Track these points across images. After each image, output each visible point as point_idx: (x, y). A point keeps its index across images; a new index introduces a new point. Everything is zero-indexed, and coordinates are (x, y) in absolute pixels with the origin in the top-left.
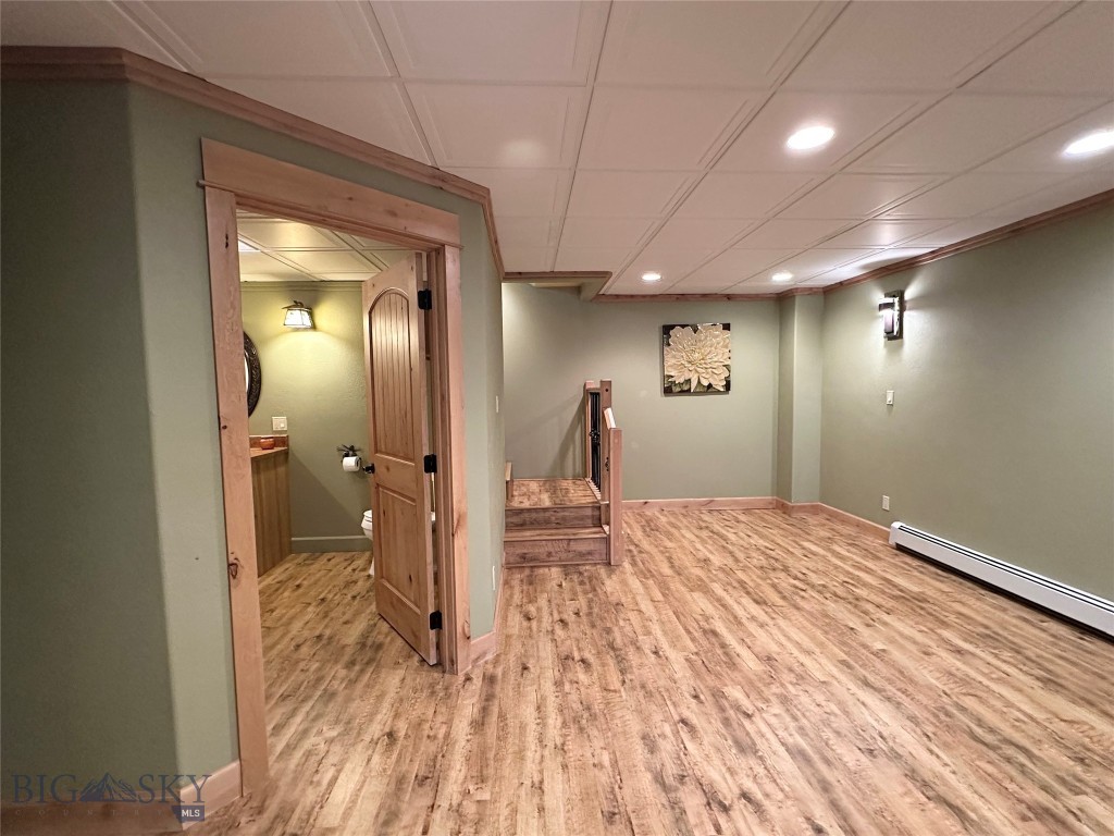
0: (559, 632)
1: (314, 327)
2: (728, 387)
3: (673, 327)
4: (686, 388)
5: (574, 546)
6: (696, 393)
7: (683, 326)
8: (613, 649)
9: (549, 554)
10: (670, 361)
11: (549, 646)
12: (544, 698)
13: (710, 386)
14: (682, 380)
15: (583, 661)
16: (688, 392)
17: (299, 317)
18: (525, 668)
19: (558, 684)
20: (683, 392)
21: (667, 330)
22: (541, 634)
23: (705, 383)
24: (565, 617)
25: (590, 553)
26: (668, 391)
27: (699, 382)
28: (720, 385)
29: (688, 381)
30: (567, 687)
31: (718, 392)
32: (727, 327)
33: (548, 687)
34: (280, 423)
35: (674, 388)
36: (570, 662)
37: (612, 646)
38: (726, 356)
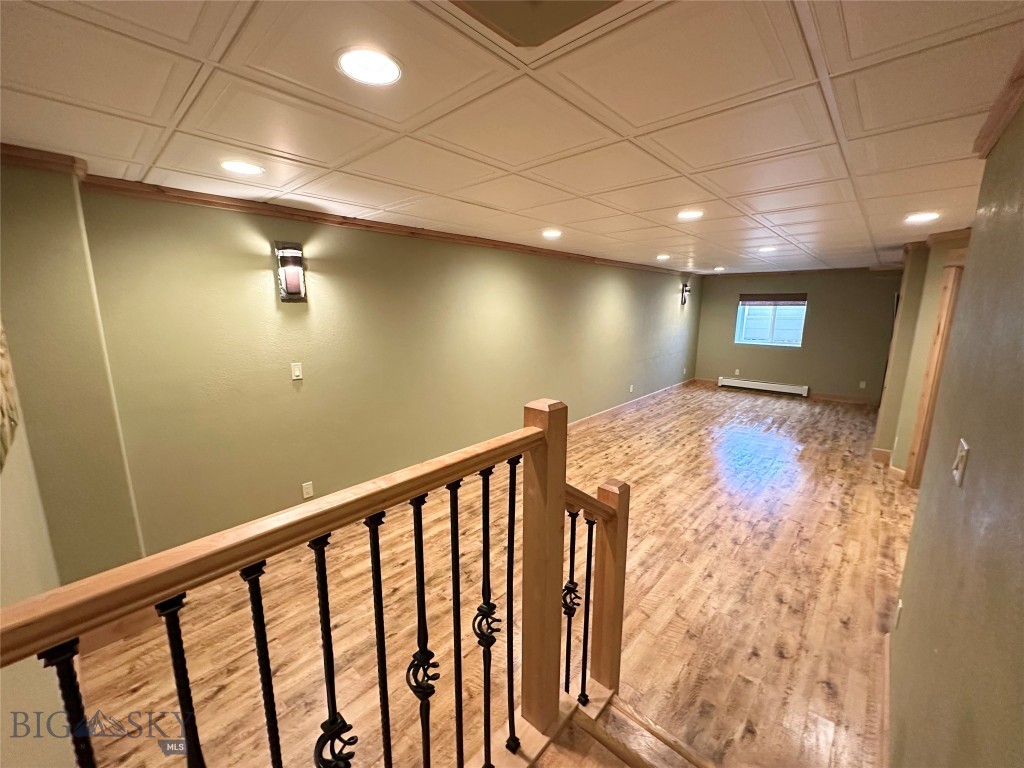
0: (792, 642)
8: (744, 596)
11: (811, 632)
12: (831, 593)
15: (781, 601)
18: (845, 623)
19: (814, 596)
22: (816, 652)
24: (774, 660)
30: (807, 591)
33: (824, 598)
36: (794, 607)
37: (744, 599)
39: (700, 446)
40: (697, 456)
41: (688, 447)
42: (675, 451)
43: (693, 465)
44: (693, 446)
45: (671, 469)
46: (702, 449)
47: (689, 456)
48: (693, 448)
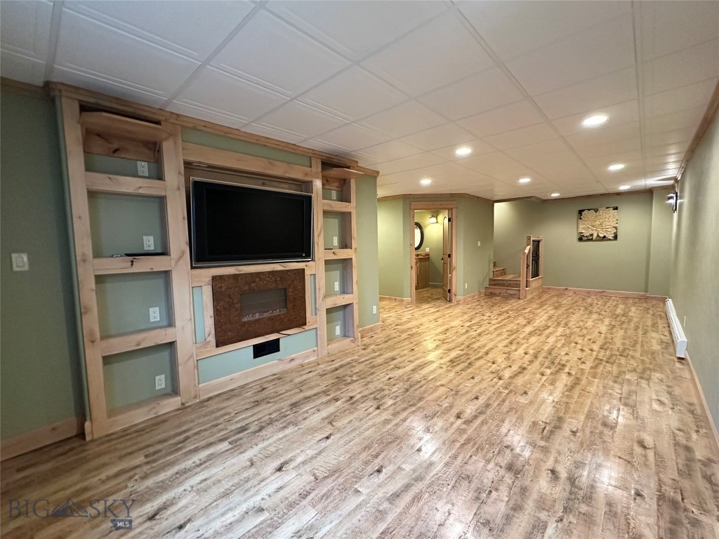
1: (437, 222)
2: (616, 237)
3: (584, 210)
4: (591, 238)
5: (509, 291)
6: (596, 240)
7: (589, 210)
9: (500, 293)
10: (581, 226)
13: (604, 237)
14: (588, 234)
16: (592, 240)
17: (434, 220)
20: (588, 240)
21: (580, 212)
23: (602, 236)
25: (514, 295)
26: (580, 239)
27: (598, 235)
28: (611, 236)
29: (592, 235)
31: (610, 240)
32: (616, 208)
34: (428, 250)
35: (584, 238)
38: (615, 222)
39: (509, 353)
40: (511, 343)
41: (521, 351)
42: (532, 347)
43: (513, 337)
44: (516, 353)
45: (530, 334)
46: (507, 350)
47: (518, 343)
48: (516, 350)
